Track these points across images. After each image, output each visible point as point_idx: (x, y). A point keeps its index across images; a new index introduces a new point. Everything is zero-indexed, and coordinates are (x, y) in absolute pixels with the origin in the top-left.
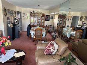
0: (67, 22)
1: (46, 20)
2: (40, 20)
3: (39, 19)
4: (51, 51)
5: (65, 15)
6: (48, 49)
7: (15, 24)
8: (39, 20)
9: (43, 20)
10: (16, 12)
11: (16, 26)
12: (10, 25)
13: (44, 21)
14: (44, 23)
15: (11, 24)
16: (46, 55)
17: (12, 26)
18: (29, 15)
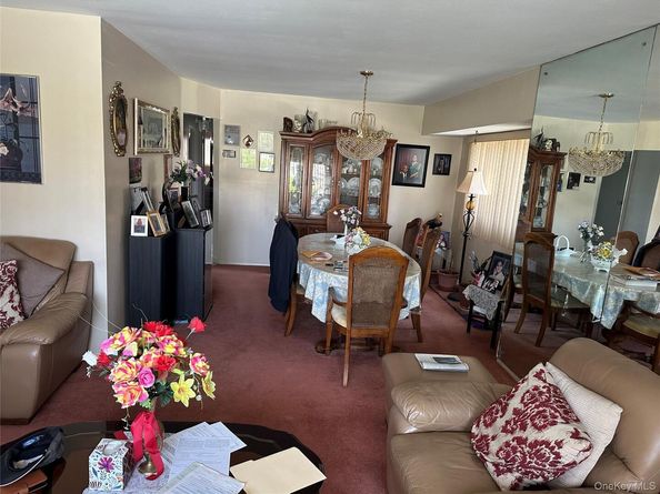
0: (563, 196)
1: (397, 182)
2: (353, 183)
3: (348, 177)
4: (565, 460)
5: (549, 145)
6: (531, 435)
7: (181, 213)
8: (343, 184)
9: (375, 183)
10: (178, 121)
11: (187, 225)
12: (145, 220)
13: (384, 190)
14: (382, 201)
15: (157, 215)
16: (514, 487)
17: (163, 230)
18: (268, 140)
